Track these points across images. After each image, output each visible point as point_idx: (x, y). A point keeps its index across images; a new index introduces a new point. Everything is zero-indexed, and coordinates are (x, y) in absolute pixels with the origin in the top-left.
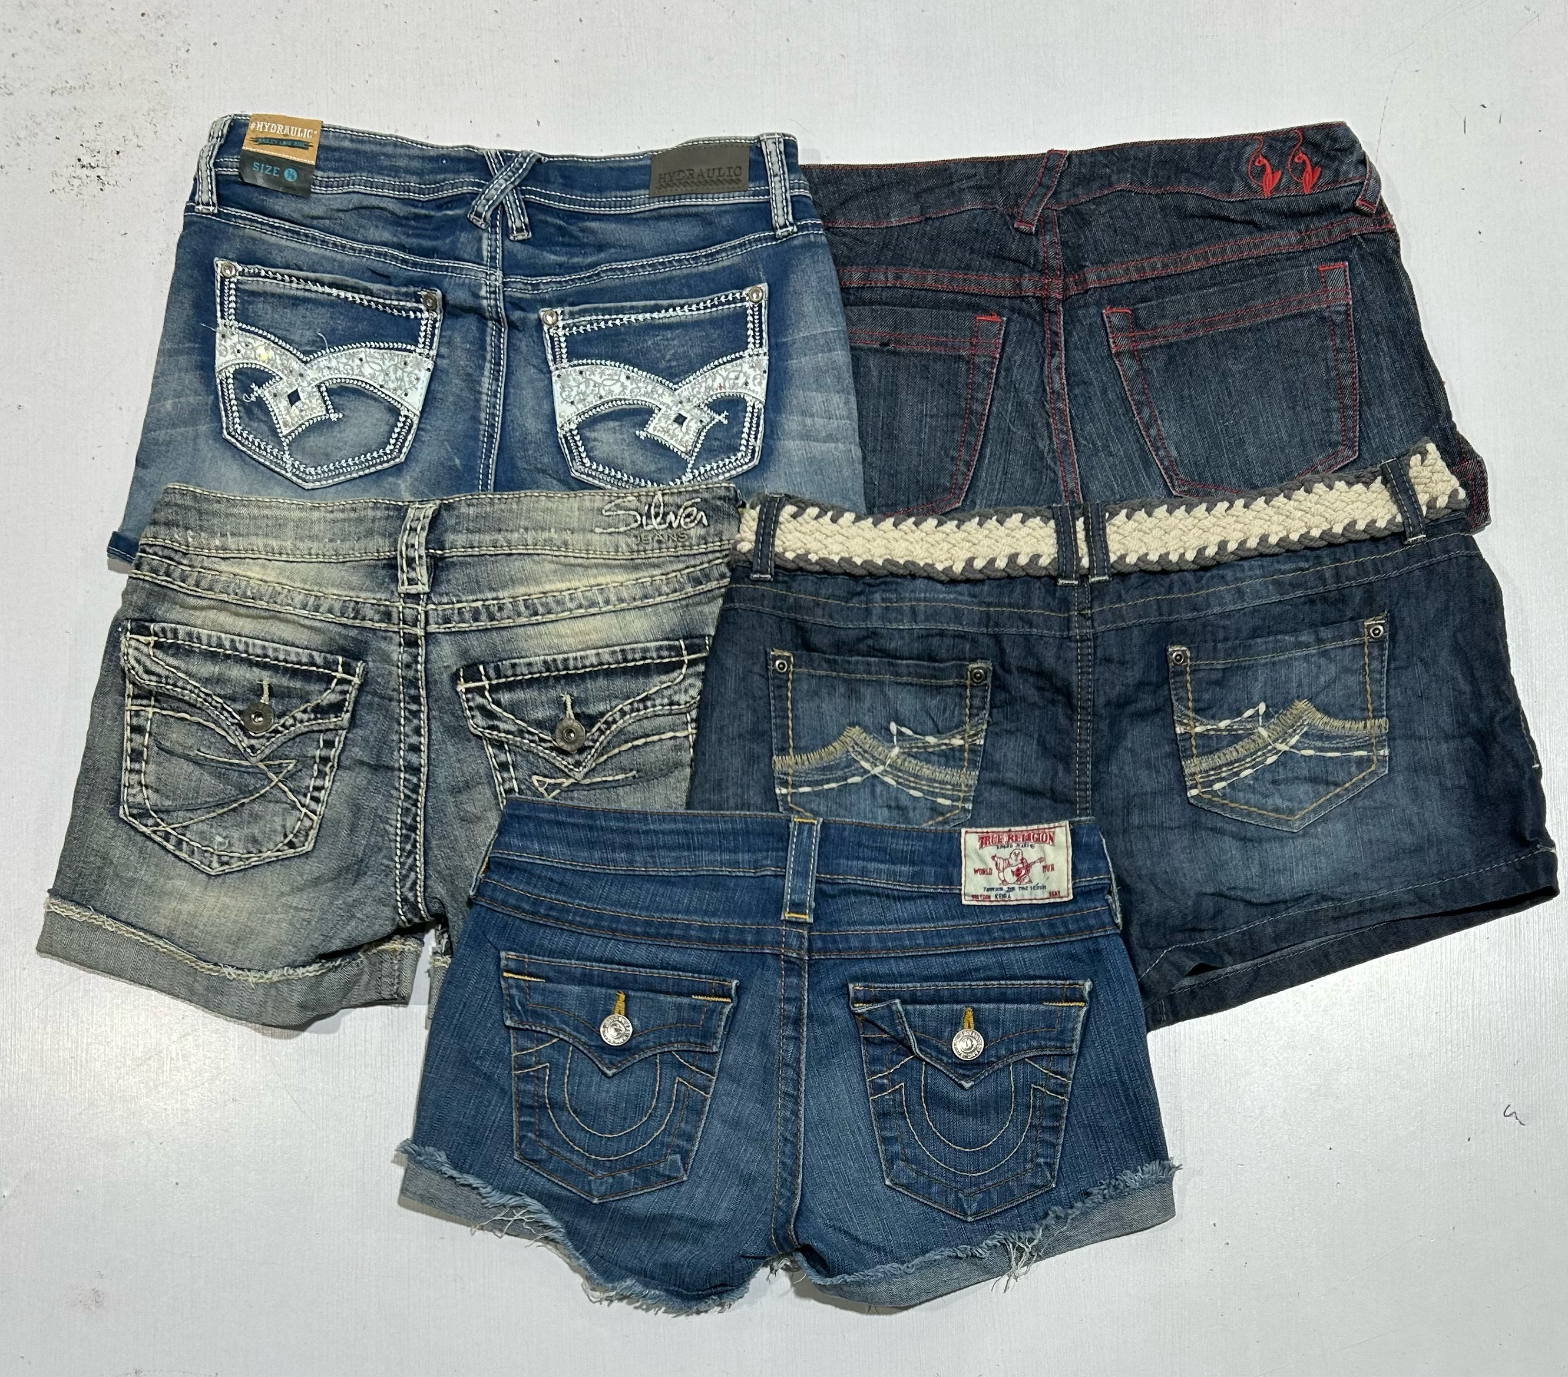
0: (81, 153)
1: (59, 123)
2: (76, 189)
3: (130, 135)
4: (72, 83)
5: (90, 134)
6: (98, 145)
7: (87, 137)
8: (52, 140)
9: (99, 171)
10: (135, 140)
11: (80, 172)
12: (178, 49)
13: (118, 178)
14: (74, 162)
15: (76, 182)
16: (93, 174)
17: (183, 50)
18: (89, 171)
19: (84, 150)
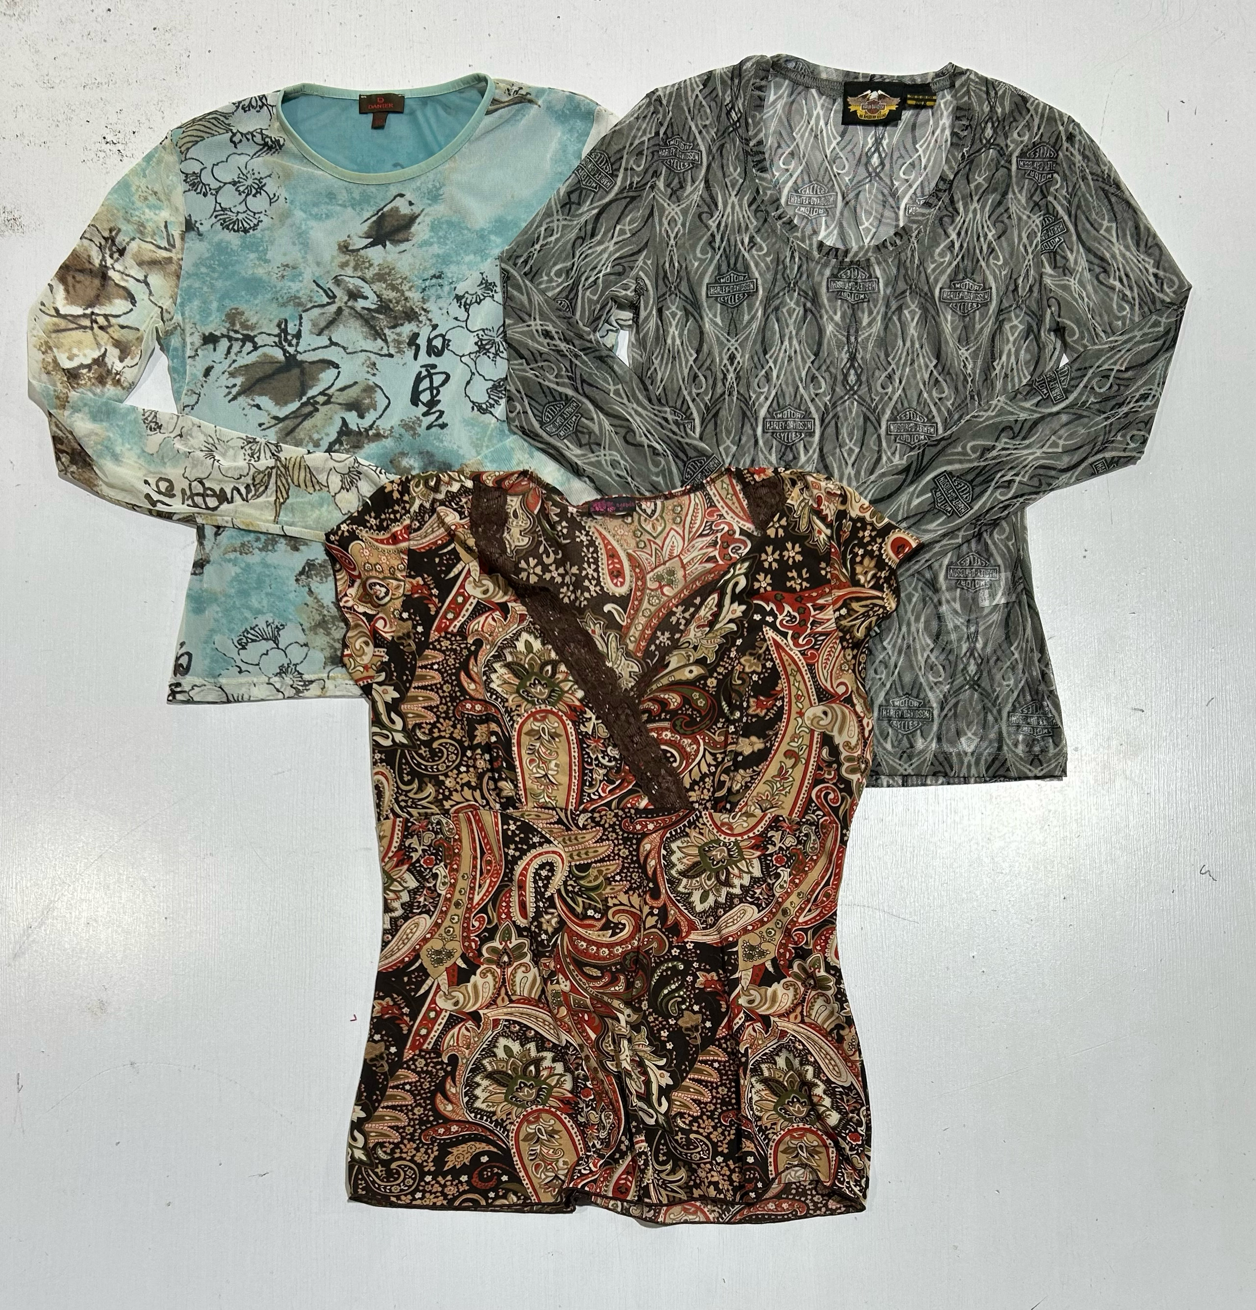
0: (105, 132)
1: (90, 110)
2: (101, 160)
3: (143, 120)
4: (99, 80)
5: (113, 119)
6: (119, 127)
7: (110, 120)
8: (84, 122)
9: (120, 147)
10: (147, 124)
11: (105, 147)
12: (181, 55)
13: (134, 152)
14: (101, 139)
15: (102, 155)
16: (114, 148)
17: (185, 56)
18: (112, 147)
19: (108, 130)
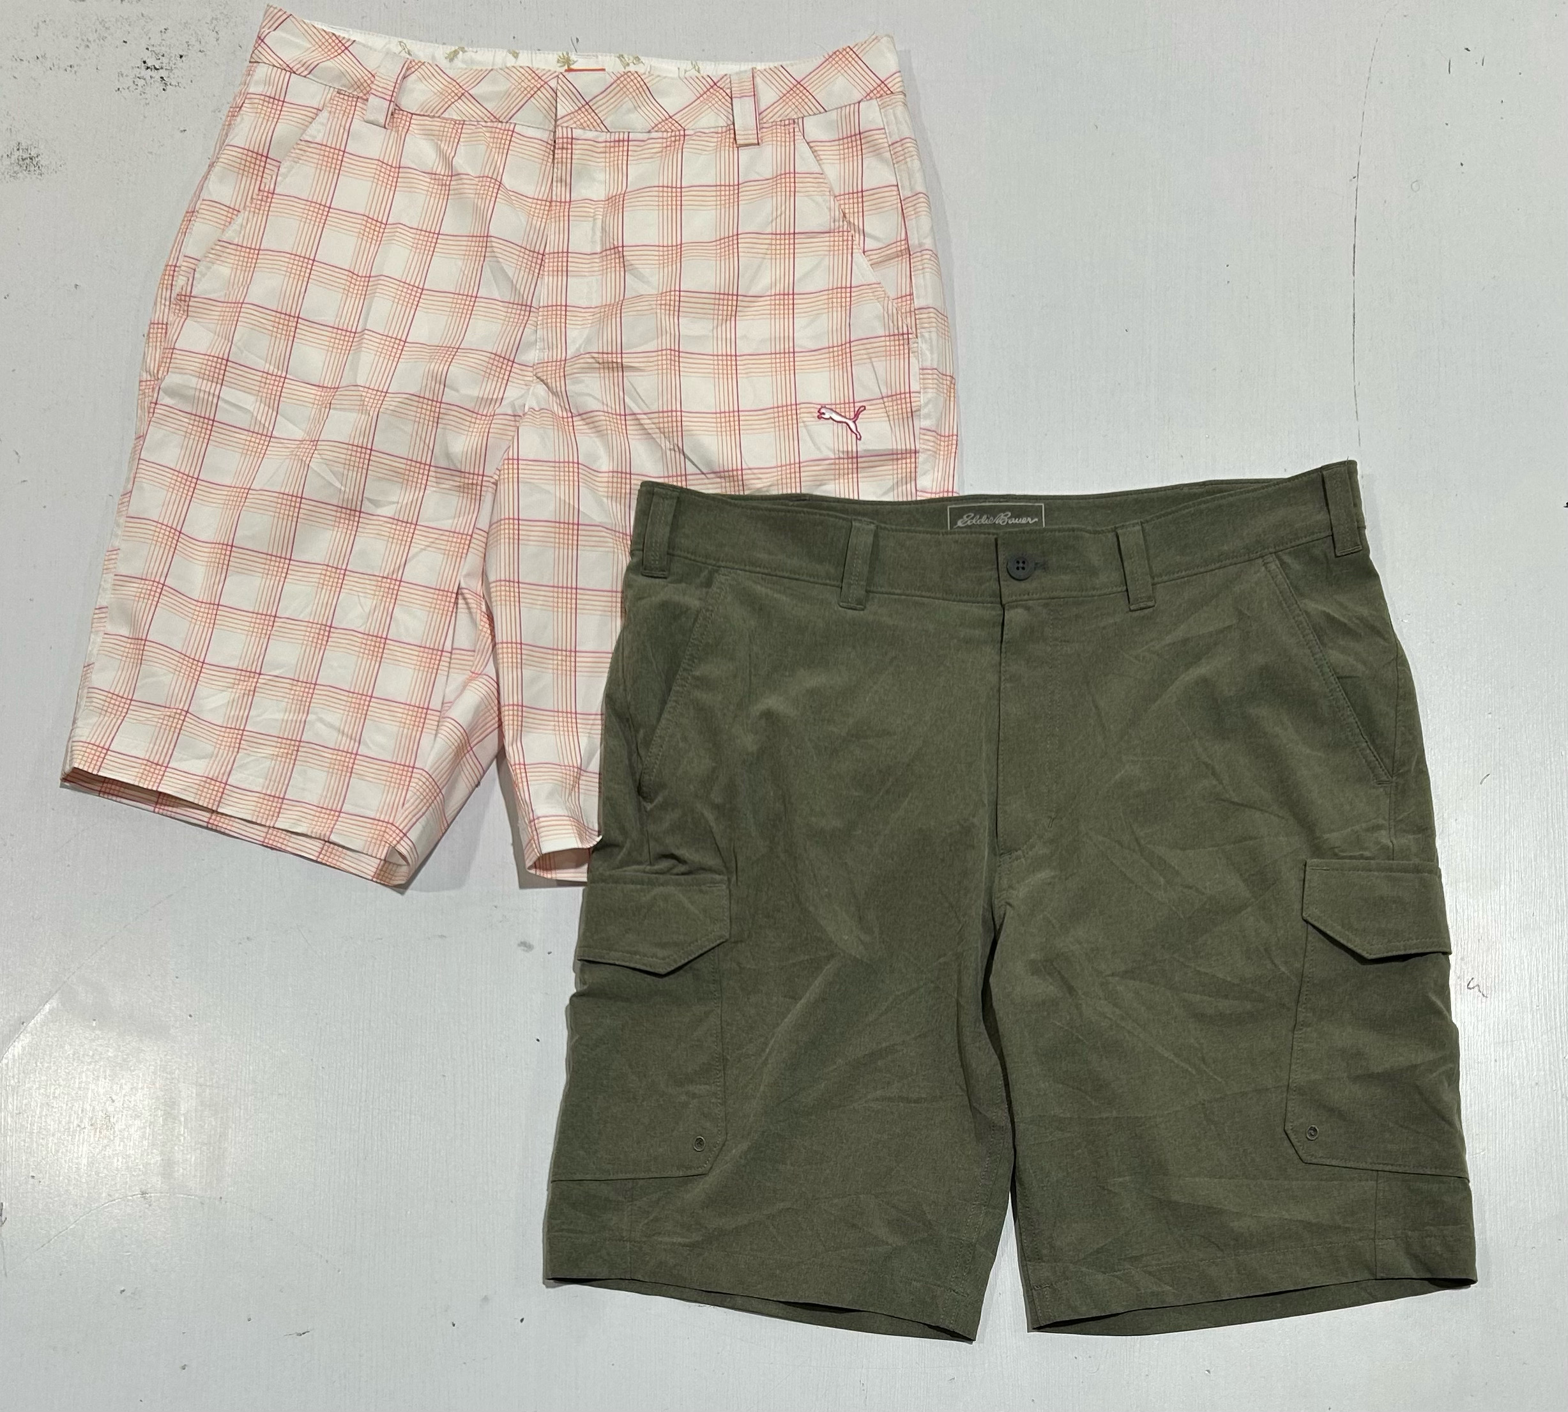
0: (146, 55)
1: (130, 29)
2: (140, 88)
3: (193, 41)
5: (156, 39)
6: (163, 50)
7: (152, 41)
8: (119, 43)
9: (162, 73)
10: (198, 46)
11: (145, 73)
13: (180, 80)
14: (140, 63)
15: (141, 82)
16: (157, 75)
18: (154, 73)
19: (149, 53)
